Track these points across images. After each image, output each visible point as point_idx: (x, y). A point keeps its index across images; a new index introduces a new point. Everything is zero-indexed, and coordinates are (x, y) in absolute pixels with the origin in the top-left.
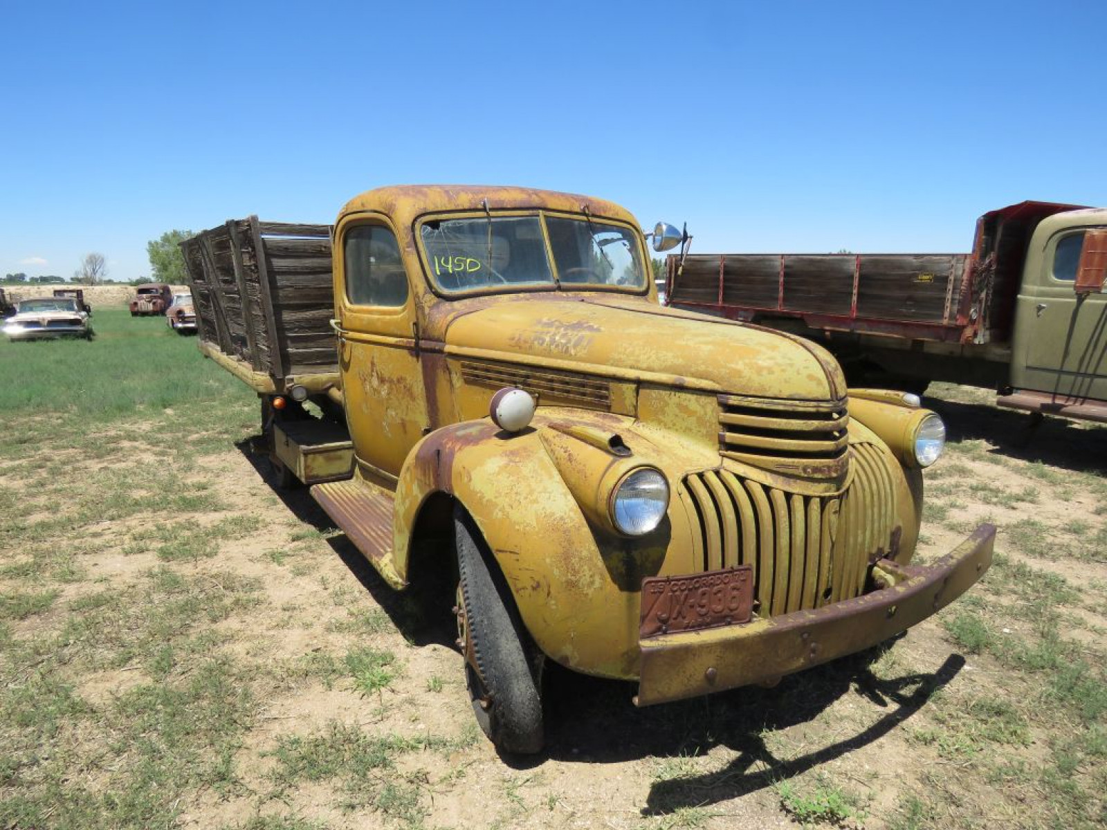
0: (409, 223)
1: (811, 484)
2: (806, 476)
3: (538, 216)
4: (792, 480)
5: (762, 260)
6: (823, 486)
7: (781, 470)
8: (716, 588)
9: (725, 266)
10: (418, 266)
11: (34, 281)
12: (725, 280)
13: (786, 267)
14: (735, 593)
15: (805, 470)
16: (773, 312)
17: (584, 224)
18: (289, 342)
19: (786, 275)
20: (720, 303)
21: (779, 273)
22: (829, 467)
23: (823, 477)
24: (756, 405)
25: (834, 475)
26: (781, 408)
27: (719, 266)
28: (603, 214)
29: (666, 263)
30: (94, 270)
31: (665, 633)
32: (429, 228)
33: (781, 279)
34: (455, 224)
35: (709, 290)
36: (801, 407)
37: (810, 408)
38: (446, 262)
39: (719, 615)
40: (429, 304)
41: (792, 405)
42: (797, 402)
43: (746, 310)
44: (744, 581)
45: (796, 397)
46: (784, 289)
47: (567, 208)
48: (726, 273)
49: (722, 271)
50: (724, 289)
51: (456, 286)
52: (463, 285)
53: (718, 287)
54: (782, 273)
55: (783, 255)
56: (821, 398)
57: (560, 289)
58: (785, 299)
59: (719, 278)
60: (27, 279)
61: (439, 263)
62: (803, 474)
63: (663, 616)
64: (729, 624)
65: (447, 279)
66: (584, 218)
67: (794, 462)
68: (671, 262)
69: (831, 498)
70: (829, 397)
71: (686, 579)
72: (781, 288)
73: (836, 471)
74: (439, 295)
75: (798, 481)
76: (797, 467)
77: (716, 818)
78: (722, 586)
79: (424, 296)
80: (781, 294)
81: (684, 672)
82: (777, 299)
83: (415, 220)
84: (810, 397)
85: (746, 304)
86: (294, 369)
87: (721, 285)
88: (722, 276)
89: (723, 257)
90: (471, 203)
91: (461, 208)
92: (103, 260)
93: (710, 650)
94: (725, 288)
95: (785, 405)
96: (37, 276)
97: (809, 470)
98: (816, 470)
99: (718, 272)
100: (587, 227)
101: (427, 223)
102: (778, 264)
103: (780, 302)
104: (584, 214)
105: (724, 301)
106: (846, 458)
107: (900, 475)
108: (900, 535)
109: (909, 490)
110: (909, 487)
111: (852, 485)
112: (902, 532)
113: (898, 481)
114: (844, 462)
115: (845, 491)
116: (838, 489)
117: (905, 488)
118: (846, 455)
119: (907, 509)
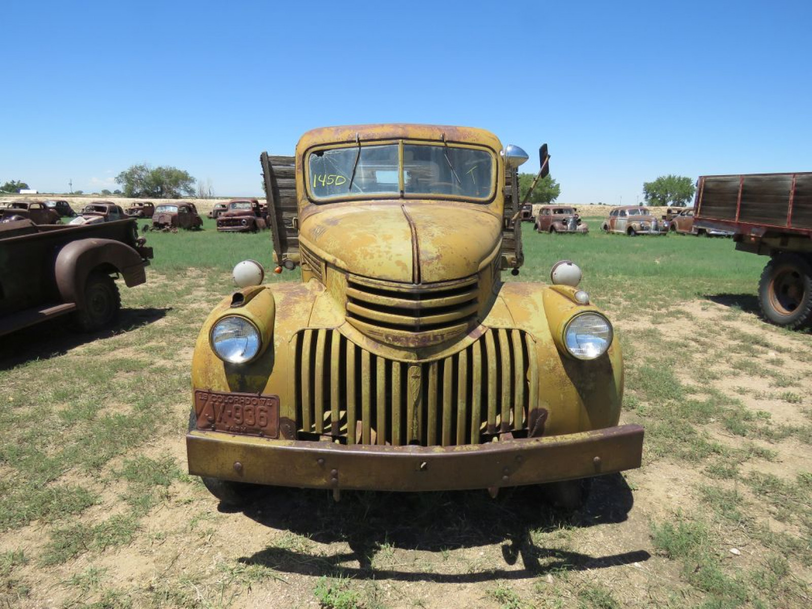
0: (302, 153)
1: (394, 350)
2: (388, 342)
3: (398, 144)
4: (379, 345)
5: (775, 179)
6: (403, 353)
7: (372, 335)
8: (246, 407)
9: (743, 186)
10: (302, 180)
12: (742, 199)
13: (797, 185)
14: (262, 414)
15: (387, 338)
16: (783, 229)
17: (441, 148)
18: (287, 232)
19: (796, 193)
20: (737, 219)
21: (790, 192)
22: (407, 339)
23: (402, 346)
24: (360, 283)
25: (412, 345)
26: (372, 286)
27: (739, 186)
28: (462, 140)
29: (697, 184)
31: (214, 430)
32: (316, 155)
33: (791, 198)
34: (334, 152)
35: (727, 208)
36: (386, 286)
37: (393, 287)
38: (322, 179)
39: (250, 427)
40: (303, 206)
41: (379, 284)
42: (383, 282)
43: (758, 227)
44: (271, 406)
45: (384, 278)
46: (794, 207)
47: (427, 137)
48: (744, 192)
49: (740, 191)
50: (740, 208)
51: (325, 195)
52: (330, 194)
53: (736, 205)
54: (792, 191)
55: (795, 174)
56: (403, 281)
57: (402, 197)
58: (794, 217)
59: (737, 198)
61: (317, 179)
62: (385, 341)
63: (210, 417)
64: (262, 436)
65: (320, 190)
66: (443, 144)
67: (379, 330)
68: (701, 183)
69: (411, 364)
70: (410, 280)
71: (222, 395)
72: (790, 206)
73: (413, 342)
74: (312, 201)
75: (384, 346)
76: (381, 335)
77: (278, 581)
78: (251, 406)
79: (301, 200)
80: (790, 212)
81: (217, 460)
82: (786, 217)
83: (307, 150)
84: (394, 279)
85: (759, 221)
86: (290, 249)
87: (739, 203)
88: (740, 195)
89: (742, 177)
90: (348, 137)
91: (341, 140)
93: (235, 450)
94: (742, 206)
95: (375, 284)
97: (390, 338)
98: (396, 339)
99: (737, 192)
100: (443, 150)
101: (314, 152)
102: (790, 183)
103: (788, 219)
104: (442, 141)
105: (740, 217)
106: (435, 334)
107: (552, 364)
108: (545, 417)
109: (568, 380)
110: (569, 377)
111: (450, 358)
112: (549, 415)
113: (546, 368)
114: (429, 337)
115: (433, 362)
116: (419, 358)
117: (560, 376)
118: (436, 331)
119: (562, 396)
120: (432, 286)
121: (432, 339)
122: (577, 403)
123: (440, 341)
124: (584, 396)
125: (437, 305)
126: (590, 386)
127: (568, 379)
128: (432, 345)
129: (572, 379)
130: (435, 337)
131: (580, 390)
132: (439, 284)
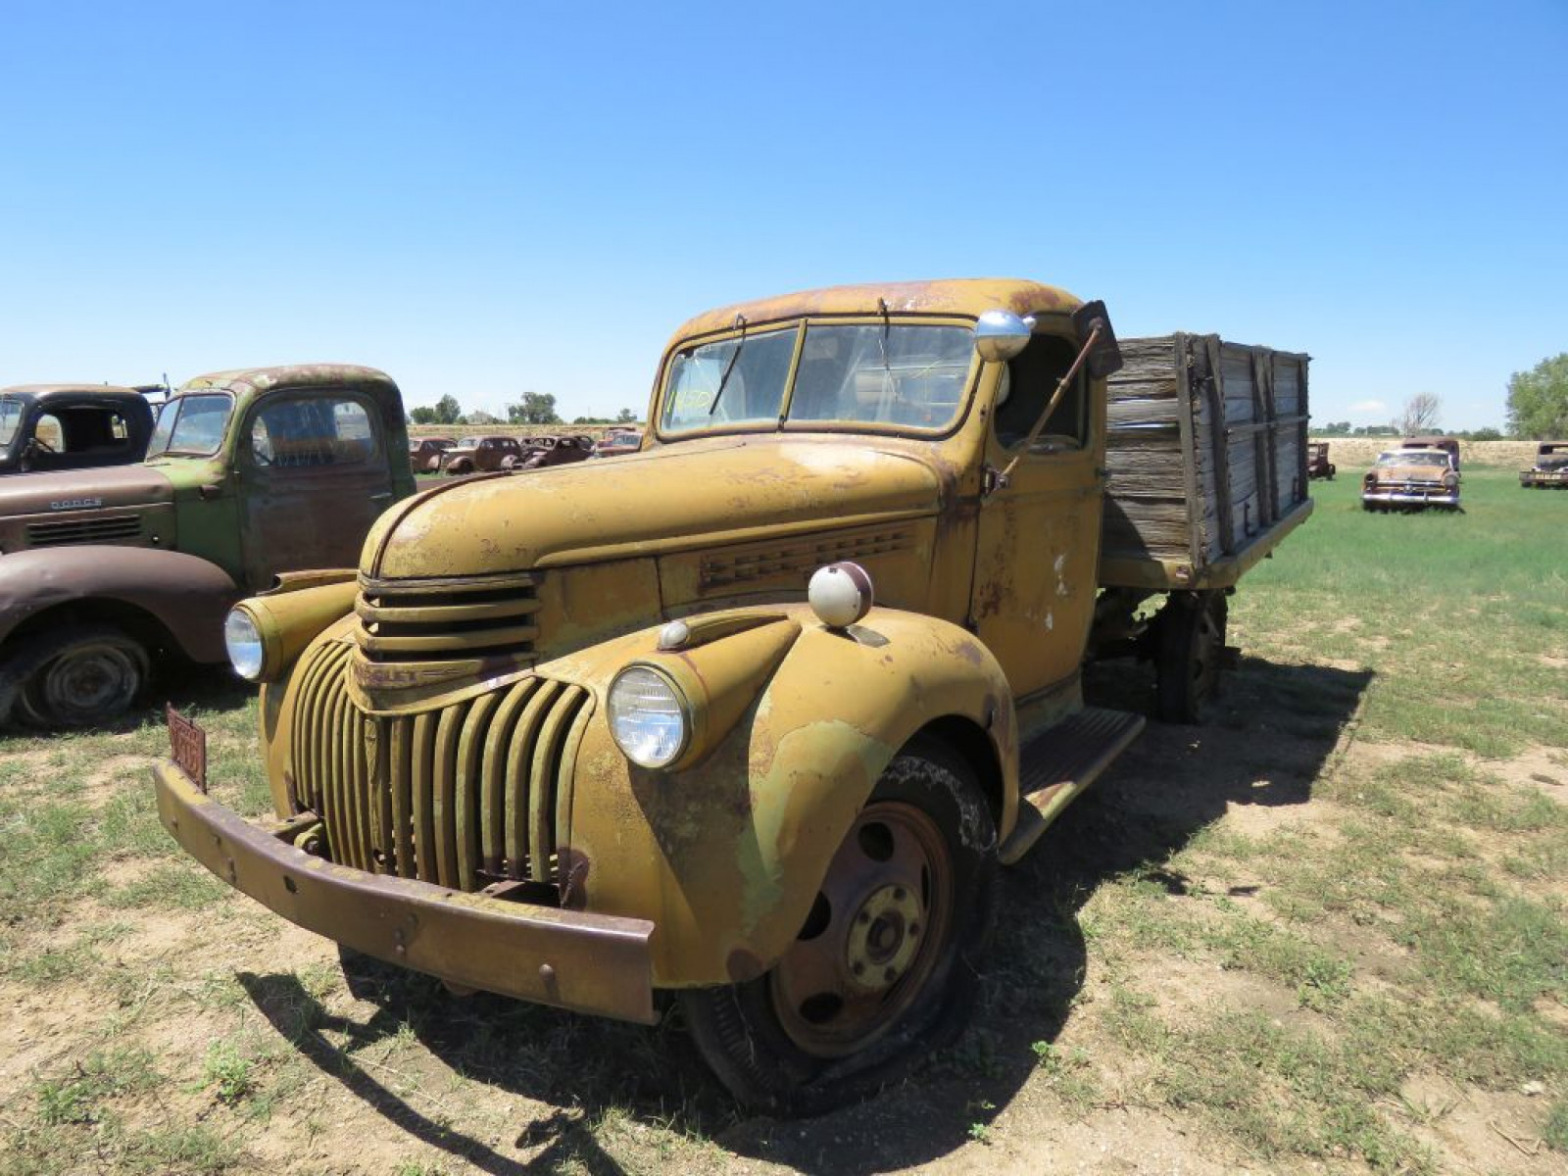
1: (358, 688)
3: (798, 326)
11: (1360, 432)
14: (195, 752)
22: (361, 671)
30: (1419, 417)
31: (179, 765)
32: (684, 357)
34: (707, 349)
39: (189, 768)
44: (198, 742)
57: (780, 429)
60: (1352, 430)
69: (366, 715)
70: (369, 572)
74: (657, 438)
78: (188, 738)
83: (672, 348)
92: (1435, 404)
96: (1365, 426)
101: (681, 352)
104: (881, 313)
106: (400, 669)
107: (606, 764)
108: (584, 870)
109: (634, 806)
110: (637, 798)
111: (424, 717)
112: (592, 869)
113: (592, 770)
114: (388, 672)
115: (397, 717)
116: (376, 706)
117: (618, 793)
118: (400, 665)
119: (619, 836)
120: (396, 583)
121: (392, 677)
122: (653, 858)
123: (408, 683)
124: (670, 848)
125: (402, 618)
126: (687, 830)
127: (635, 802)
128: (393, 689)
129: (643, 805)
130: (398, 675)
131: (663, 835)
132: (410, 583)
